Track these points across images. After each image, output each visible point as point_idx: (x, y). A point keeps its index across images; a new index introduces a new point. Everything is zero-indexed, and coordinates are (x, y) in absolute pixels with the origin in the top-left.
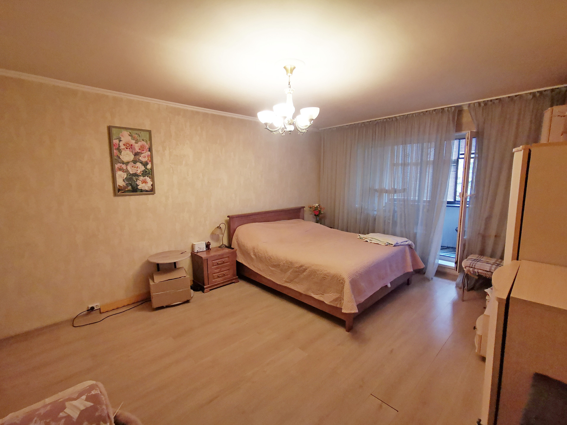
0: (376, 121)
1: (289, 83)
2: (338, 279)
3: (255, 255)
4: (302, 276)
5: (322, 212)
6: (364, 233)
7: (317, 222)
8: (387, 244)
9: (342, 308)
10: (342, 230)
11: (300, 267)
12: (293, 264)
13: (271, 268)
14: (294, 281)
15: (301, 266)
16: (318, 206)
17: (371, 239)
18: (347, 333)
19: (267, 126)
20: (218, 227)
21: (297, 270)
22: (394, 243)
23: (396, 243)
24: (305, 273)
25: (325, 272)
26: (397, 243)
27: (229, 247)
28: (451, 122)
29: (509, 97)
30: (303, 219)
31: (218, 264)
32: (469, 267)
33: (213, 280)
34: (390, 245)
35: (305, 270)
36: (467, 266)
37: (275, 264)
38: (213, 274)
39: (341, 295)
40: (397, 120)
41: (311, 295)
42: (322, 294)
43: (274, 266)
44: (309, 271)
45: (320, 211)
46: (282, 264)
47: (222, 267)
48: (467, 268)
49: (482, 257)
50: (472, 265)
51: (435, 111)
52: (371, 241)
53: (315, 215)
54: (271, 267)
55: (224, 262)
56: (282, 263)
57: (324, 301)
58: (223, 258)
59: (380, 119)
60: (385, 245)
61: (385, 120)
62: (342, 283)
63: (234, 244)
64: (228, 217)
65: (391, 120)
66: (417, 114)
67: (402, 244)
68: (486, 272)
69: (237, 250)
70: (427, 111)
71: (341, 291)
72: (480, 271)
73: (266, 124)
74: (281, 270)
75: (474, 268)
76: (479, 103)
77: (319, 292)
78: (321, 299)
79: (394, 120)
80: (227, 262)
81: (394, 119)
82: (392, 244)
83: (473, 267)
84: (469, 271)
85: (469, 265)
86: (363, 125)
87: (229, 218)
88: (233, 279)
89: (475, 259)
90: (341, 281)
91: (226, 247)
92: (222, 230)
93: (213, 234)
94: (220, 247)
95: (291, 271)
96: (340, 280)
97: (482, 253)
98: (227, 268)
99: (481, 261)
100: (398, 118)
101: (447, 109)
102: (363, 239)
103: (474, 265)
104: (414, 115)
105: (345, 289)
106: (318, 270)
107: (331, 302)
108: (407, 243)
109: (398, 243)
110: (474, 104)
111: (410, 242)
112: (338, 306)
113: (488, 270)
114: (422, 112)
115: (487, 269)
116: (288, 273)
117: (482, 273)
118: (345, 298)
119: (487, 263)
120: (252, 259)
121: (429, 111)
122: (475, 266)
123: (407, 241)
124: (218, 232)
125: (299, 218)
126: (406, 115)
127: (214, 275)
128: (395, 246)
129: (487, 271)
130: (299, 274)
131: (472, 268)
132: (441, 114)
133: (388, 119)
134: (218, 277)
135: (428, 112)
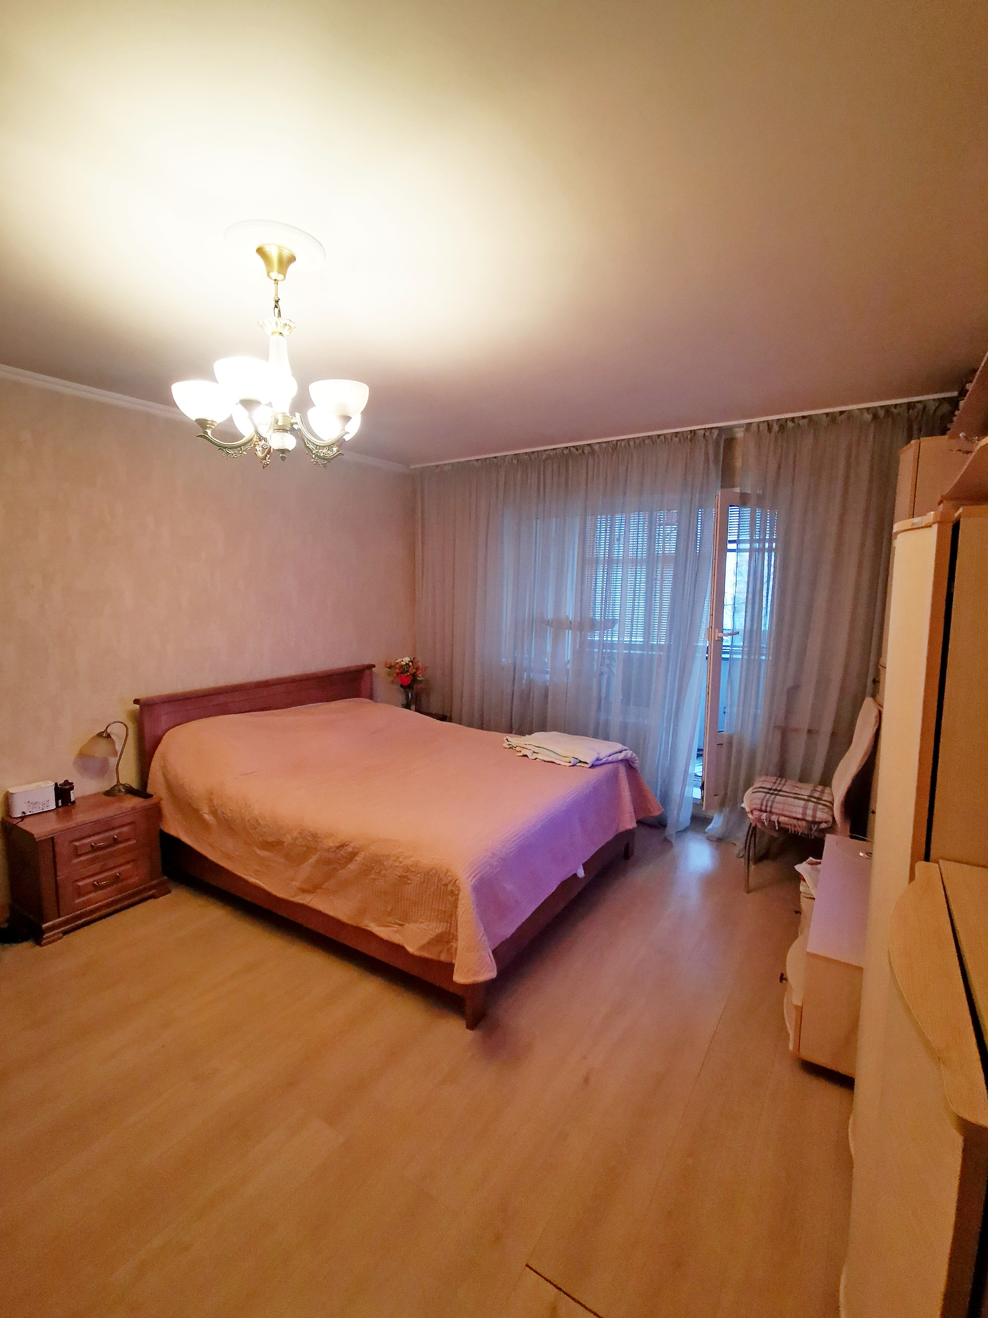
0: (547, 452)
1: (277, 302)
2: (440, 880)
3: (214, 813)
4: (343, 873)
5: (419, 679)
6: (521, 733)
7: (407, 706)
8: (573, 761)
9: (454, 961)
10: (470, 725)
11: (338, 848)
12: (319, 840)
13: (259, 852)
14: (323, 887)
15: (342, 846)
16: (410, 664)
17: (536, 750)
18: (470, 1034)
19: (209, 432)
20: (100, 735)
21: (332, 855)
22: (590, 760)
23: (594, 758)
24: (352, 866)
25: (408, 862)
26: (598, 760)
27: (142, 792)
28: (711, 464)
29: (827, 414)
30: (371, 697)
31: (94, 849)
32: (761, 810)
33: (77, 901)
34: (580, 764)
35: (352, 856)
36: (755, 809)
37: (270, 839)
38: (77, 881)
39: (450, 927)
40: (593, 452)
41: (368, 928)
42: (401, 925)
43: (268, 845)
44: (363, 859)
45: (414, 675)
46: (290, 839)
47: (112, 855)
48: (756, 813)
49: (783, 782)
50: (766, 806)
51: (676, 436)
52: (535, 756)
53: (402, 686)
54: (258, 848)
55: (116, 841)
56: (288, 839)
57: (405, 945)
58: (113, 829)
59: (554, 449)
60: (570, 764)
61: (566, 452)
62: (452, 892)
63: (156, 785)
64: (136, 701)
65: (580, 451)
66: (637, 441)
67: (610, 759)
68: (795, 822)
69: (161, 799)
70: (659, 436)
71: (450, 916)
72: (782, 819)
73: (202, 423)
74: (287, 856)
75: (771, 812)
76: (769, 424)
77: (390, 918)
78: (396, 939)
79: (586, 452)
80: (128, 840)
81: (587, 450)
82: (586, 763)
83: (768, 809)
84: (759, 819)
85: (759, 807)
86: (515, 462)
87: (137, 706)
88: (150, 888)
89: (770, 789)
90: (450, 888)
91: (130, 791)
92: (113, 742)
93: (84, 759)
94: (108, 793)
95: (313, 859)
96: (446, 885)
97: (782, 772)
98: (129, 857)
99: (783, 791)
100: (596, 447)
101: (703, 432)
102: (518, 749)
103: (769, 804)
104: (632, 443)
105: (460, 911)
106: (388, 855)
107: (423, 948)
108: (621, 756)
109: (601, 757)
110: (759, 424)
111: (629, 754)
112: (443, 957)
113: (800, 816)
114: (649, 437)
115: (796, 812)
116: (306, 869)
117: (788, 825)
118: (461, 936)
119: (795, 798)
120: (205, 825)
121: (665, 435)
122: (771, 807)
123: (621, 752)
124: (101, 749)
125: (358, 695)
126: (615, 442)
127: (80, 884)
128: (593, 766)
129: (798, 819)
130: (335, 869)
131: (766, 811)
132: (689, 443)
133: (573, 450)
134: (96, 887)
135: (662, 437)
